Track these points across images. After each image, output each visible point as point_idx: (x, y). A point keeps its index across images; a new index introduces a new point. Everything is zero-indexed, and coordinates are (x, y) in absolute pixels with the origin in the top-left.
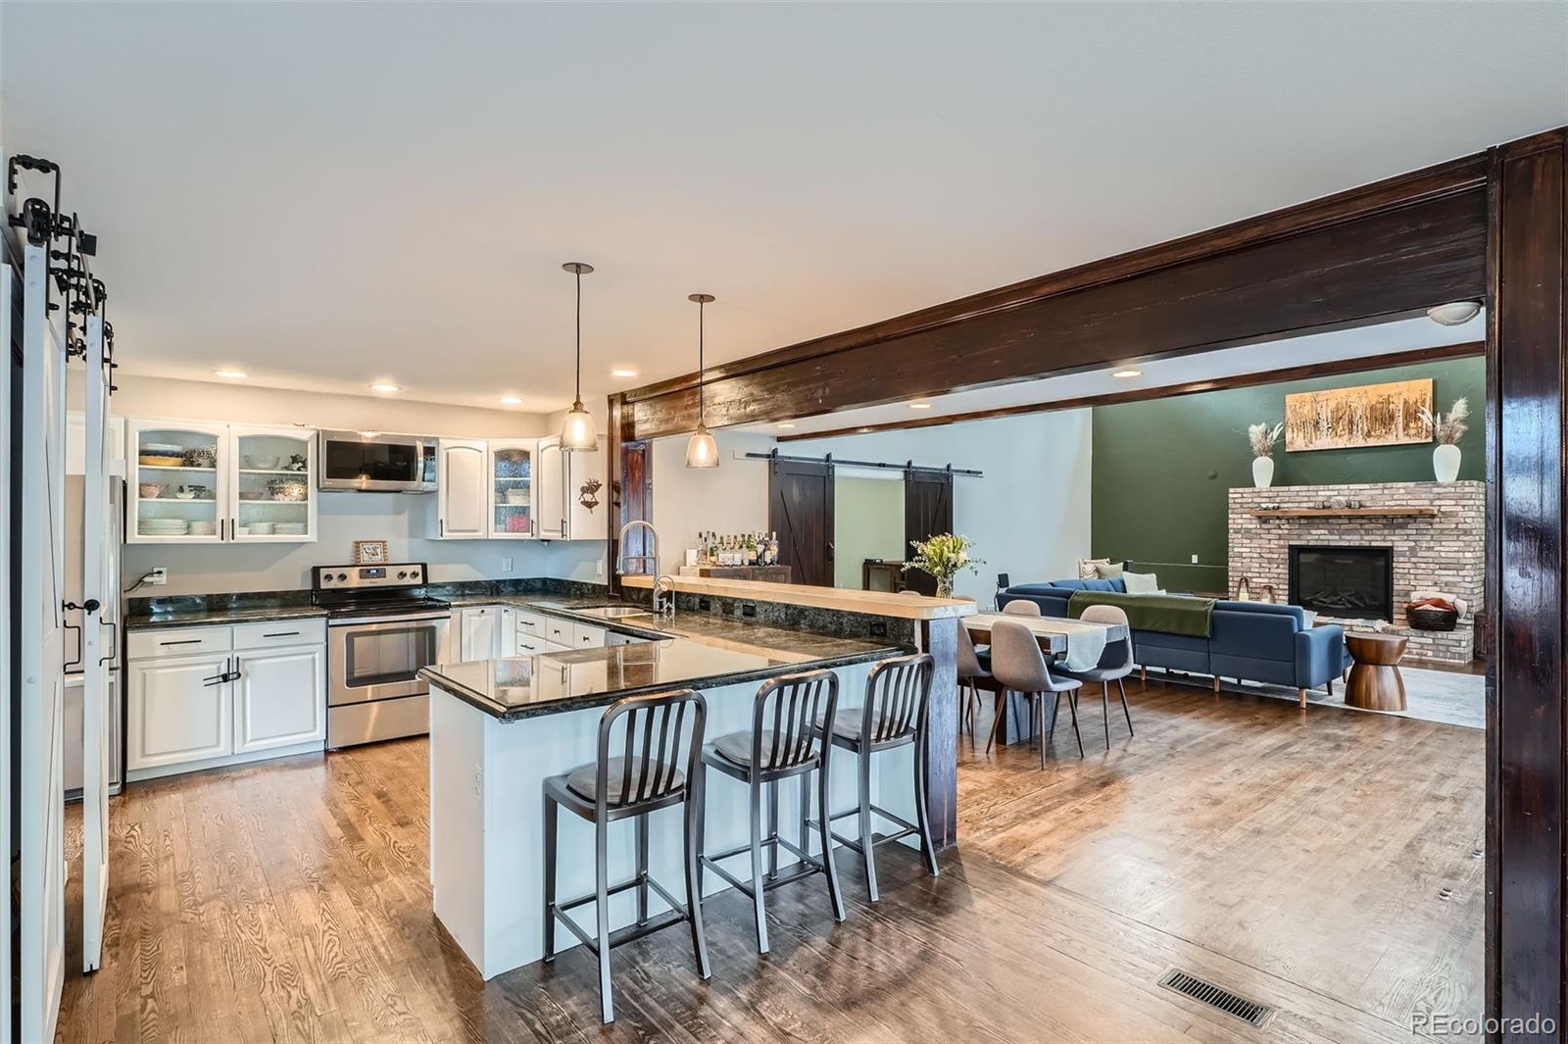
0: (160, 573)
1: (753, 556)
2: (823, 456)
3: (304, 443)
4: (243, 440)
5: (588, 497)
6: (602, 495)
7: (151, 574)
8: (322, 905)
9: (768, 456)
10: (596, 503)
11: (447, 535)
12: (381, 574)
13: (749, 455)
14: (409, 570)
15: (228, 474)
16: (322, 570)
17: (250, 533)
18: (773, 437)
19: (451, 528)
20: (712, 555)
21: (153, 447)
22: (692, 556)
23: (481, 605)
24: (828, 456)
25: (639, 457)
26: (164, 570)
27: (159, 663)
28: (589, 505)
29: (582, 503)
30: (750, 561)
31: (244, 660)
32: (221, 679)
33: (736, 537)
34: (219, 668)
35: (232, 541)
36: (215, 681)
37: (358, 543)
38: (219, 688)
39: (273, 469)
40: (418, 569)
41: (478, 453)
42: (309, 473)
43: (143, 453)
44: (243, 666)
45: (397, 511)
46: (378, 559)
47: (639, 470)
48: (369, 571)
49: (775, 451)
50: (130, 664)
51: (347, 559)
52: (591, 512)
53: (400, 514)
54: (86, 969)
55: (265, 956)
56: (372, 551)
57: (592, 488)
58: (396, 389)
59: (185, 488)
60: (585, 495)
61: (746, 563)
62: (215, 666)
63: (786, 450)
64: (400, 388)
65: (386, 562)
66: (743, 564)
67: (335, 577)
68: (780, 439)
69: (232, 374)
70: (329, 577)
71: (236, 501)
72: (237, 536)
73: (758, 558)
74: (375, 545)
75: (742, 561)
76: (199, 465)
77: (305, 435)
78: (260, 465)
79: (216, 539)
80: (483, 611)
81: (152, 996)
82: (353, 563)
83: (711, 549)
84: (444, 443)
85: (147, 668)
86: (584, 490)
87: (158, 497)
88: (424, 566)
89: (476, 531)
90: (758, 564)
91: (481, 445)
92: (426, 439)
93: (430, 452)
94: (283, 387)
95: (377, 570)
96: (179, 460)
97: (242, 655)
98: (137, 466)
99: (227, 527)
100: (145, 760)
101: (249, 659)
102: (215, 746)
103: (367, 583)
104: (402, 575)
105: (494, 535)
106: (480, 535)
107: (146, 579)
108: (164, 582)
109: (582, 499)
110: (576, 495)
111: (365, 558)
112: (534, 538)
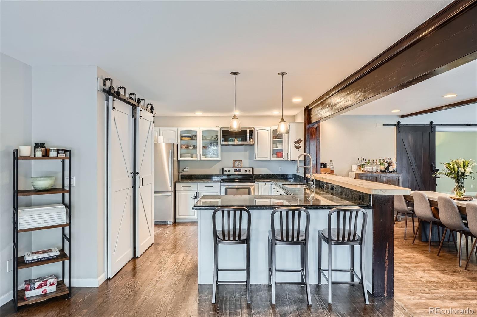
0: (187, 168)
1: (383, 168)
2: (429, 123)
3: (217, 131)
4: (203, 132)
5: (297, 145)
6: (302, 144)
7: (185, 168)
8: (184, 257)
9: (395, 125)
10: (300, 147)
11: (257, 159)
12: (240, 171)
13: (384, 125)
14: (248, 170)
15: (199, 142)
16: (224, 169)
17: (205, 158)
18: (398, 116)
19: (259, 156)
20: (362, 167)
21: (184, 135)
22: (355, 167)
23: (265, 182)
24: (432, 122)
25: (315, 130)
26: (188, 168)
27: (182, 192)
28: (298, 148)
29: (295, 147)
30: (381, 170)
31: (200, 193)
32: (195, 198)
33: (377, 160)
34: (195, 194)
35: (200, 160)
36: (194, 198)
37: (234, 161)
38: (195, 200)
39: (211, 140)
40: (251, 169)
41: (267, 131)
42: (219, 140)
43: (182, 137)
44: (200, 194)
45: (245, 151)
46: (239, 166)
47: (315, 134)
48: (237, 169)
49: (399, 122)
50: (176, 191)
51: (231, 166)
52: (299, 150)
53: (246, 152)
54: (137, 257)
55: (165, 264)
56: (238, 163)
57: (299, 142)
58: (240, 113)
59: (192, 146)
60: (296, 144)
61: (379, 171)
62: (194, 194)
63: (404, 121)
64: (241, 113)
65: (242, 167)
66: (377, 171)
67: (227, 171)
68: (402, 117)
69: (199, 114)
70: (226, 171)
71: (201, 149)
72: (201, 158)
73: (385, 169)
74: (239, 161)
75: (377, 170)
76: (194, 139)
77: (218, 129)
78: (208, 139)
79: (196, 159)
80: (265, 184)
81: (142, 265)
82: (233, 167)
83: (362, 165)
84: (256, 129)
85: (180, 193)
86: (295, 142)
87: (185, 148)
88: (253, 168)
89: (267, 157)
90: (385, 172)
91: (268, 128)
92: (249, 128)
93: (251, 132)
94: (215, 115)
95: (239, 169)
96: (190, 138)
97: (200, 191)
98: (180, 140)
99: (199, 156)
100: (179, 217)
101: (202, 193)
102: (193, 216)
103: (236, 173)
104: (246, 171)
105: (272, 159)
106: (268, 159)
107: (184, 170)
108: (188, 171)
109: (295, 146)
110: (292, 144)
111: (236, 166)
112: (284, 160)
